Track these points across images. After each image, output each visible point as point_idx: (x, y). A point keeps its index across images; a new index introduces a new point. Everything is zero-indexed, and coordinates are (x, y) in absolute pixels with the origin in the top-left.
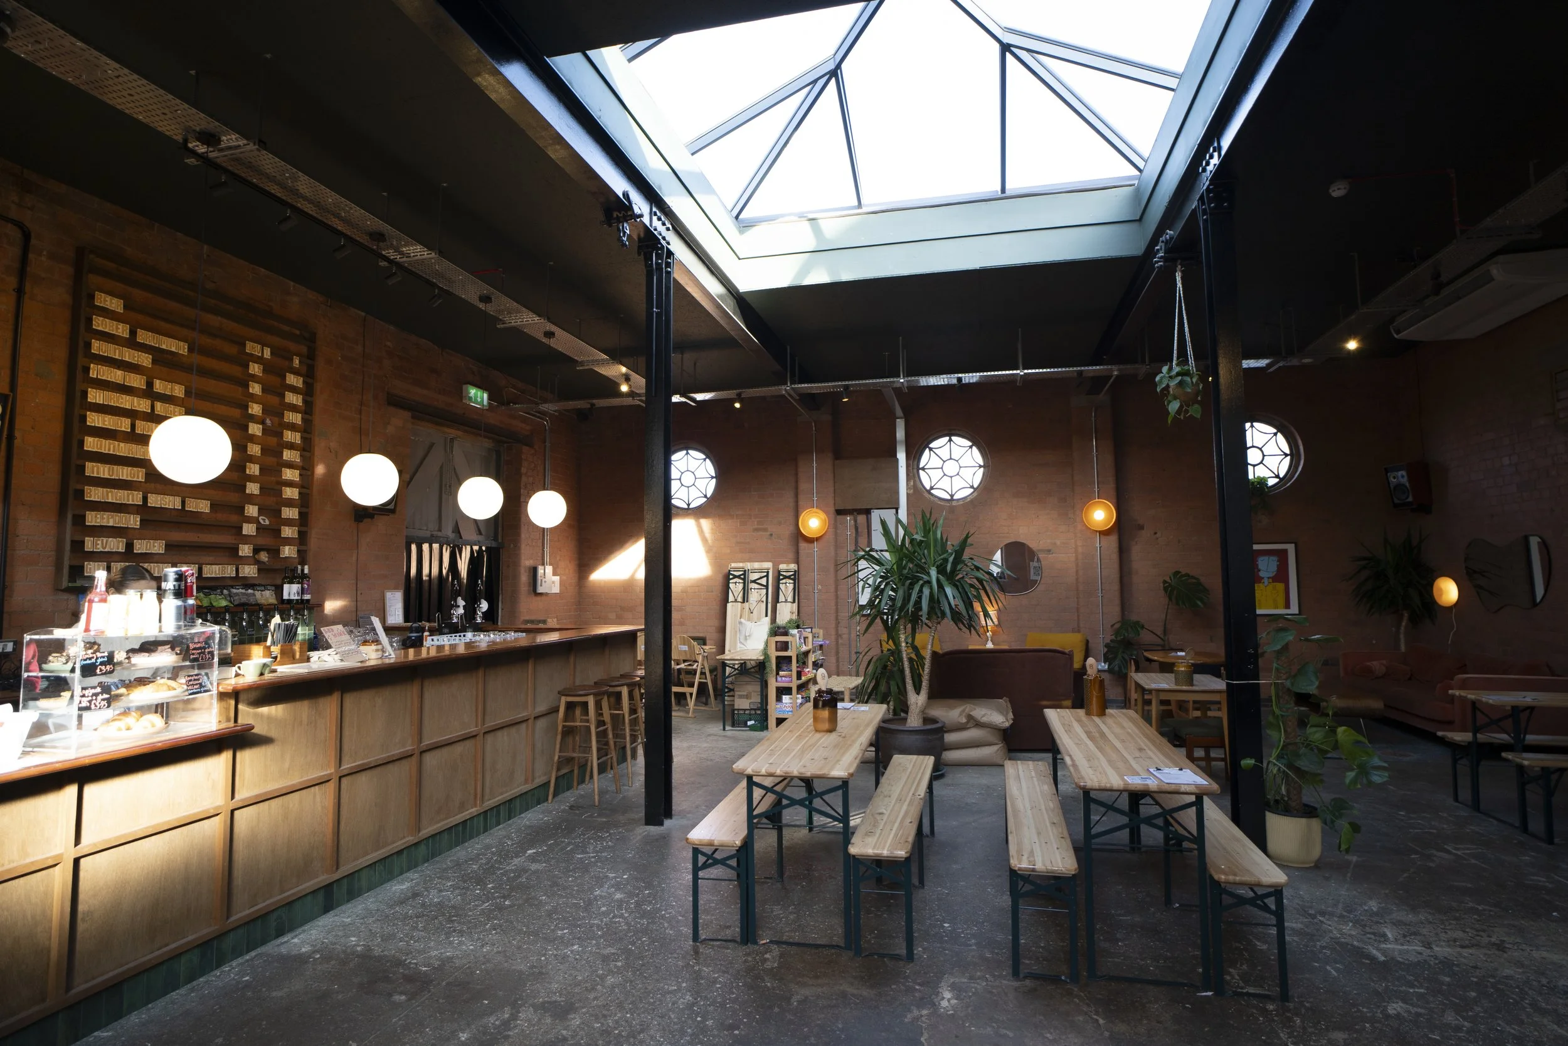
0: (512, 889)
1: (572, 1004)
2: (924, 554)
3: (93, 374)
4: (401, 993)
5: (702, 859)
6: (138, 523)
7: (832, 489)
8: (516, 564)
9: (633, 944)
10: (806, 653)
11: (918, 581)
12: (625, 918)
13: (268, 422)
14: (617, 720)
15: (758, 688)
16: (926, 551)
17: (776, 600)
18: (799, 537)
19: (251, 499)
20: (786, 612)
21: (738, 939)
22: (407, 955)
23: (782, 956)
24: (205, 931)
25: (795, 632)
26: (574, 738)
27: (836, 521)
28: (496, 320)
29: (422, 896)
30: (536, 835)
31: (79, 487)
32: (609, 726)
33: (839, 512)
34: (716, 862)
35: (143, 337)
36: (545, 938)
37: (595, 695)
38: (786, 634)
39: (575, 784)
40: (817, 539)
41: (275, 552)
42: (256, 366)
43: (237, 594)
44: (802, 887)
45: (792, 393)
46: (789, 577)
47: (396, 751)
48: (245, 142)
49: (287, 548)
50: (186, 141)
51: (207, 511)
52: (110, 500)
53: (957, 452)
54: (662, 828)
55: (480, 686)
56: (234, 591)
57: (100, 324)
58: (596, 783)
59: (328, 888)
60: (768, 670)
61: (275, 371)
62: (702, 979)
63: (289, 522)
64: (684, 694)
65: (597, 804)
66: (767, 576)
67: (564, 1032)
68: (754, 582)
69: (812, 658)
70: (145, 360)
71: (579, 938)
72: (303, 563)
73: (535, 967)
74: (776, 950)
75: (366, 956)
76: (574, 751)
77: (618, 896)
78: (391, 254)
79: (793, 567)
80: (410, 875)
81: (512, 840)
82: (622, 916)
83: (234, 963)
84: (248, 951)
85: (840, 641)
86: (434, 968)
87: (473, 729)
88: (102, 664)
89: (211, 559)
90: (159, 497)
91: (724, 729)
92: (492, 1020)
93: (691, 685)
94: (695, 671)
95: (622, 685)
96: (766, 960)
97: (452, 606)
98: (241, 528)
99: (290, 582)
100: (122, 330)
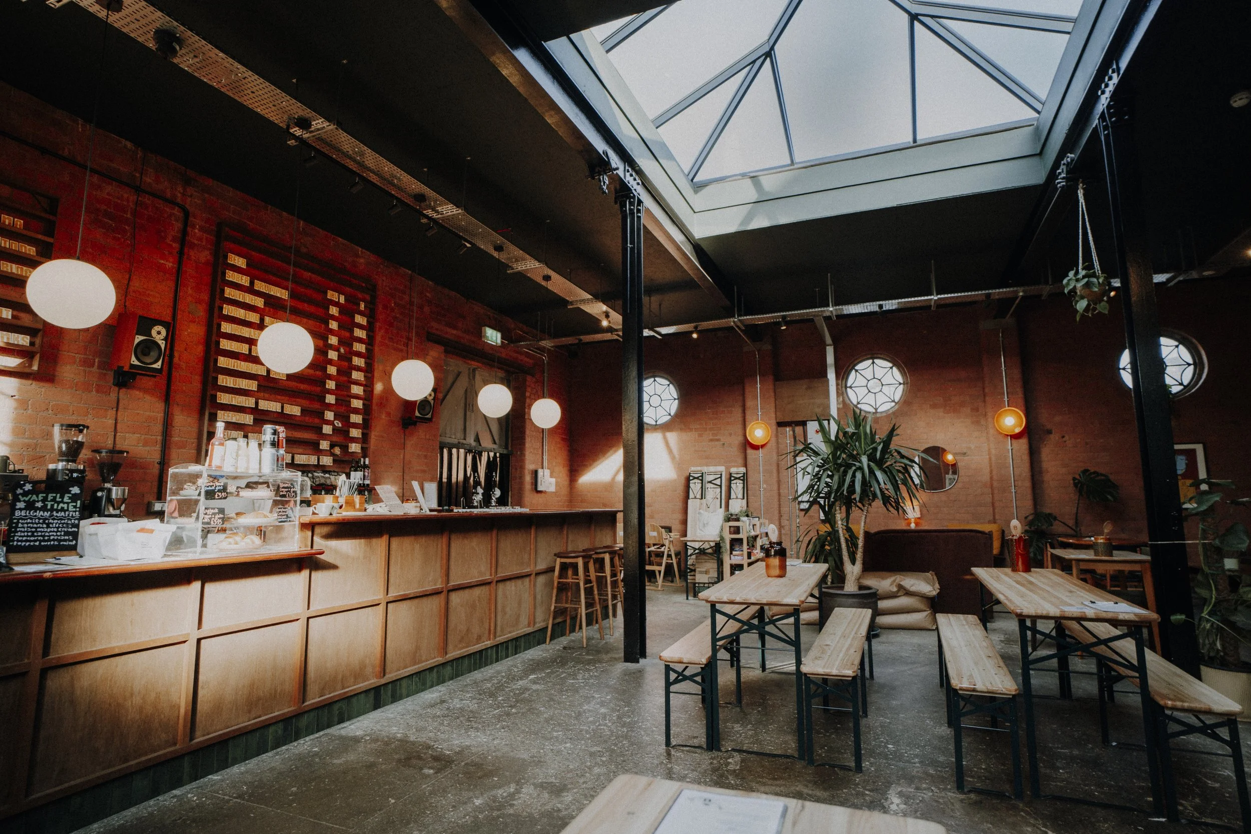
0: (517, 701)
1: (565, 785)
2: (855, 445)
3: (225, 312)
4: (430, 768)
5: (673, 676)
6: (252, 421)
7: (773, 405)
8: (522, 468)
9: (616, 745)
10: (755, 538)
11: (850, 468)
12: (609, 727)
13: (342, 350)
14: (601, 581)
15: (715, 566)
16: (857, 443)
17: (729, 497)
18: (747, 445)
19: (329, 407)
20: (737, 506)
21: (705, 746)
22: (435, 742)
23: (743, 761)
24: (287, 710)
25: (745, 519)
26: (567, 594)
27: (777, 430)
28: (507, 266)
29: (447, 703)
30: (536, 666)
31: (213, 392)
32: (594, 584)
33: (780, 424)
34: (686, 678)
35: (260, 286)
36: (543, 737)
37: (584, 557)
38: (738, 520)
39: (568, 632)
40: (763, 446)
41: (345, 448)
42: (334, 308)
44: (759, 711)
45: (739, 324)
46: (739, 478)
47: (429, 587)
48: (328, 124)
49: (354, 445)
50: (288, 127)
51: (299, 414)
52: (233, 403)
53: (879, 373)
54: (638, 665)
55: (494, 545)
57: (231, 276)
58: (585, 633)
59: (377, 690)
60: (723, 550)
61: (347, 312)
62: (675, 774)
63: (355, 426)
64: (654, 572)
65: (585, 646)
66: (721, 477)
67: (559, 805)
68: (710, 482)
69: (759, 542)
70: (259, 302)
71: (571, 739)
72: (364, 457)
73: (536, 757)
74: (737, 757)
75: (404, 741)
76: (566, 602)
77: (603, 710)
78: (429, 212)
79: (743, 470)
80: (439, 688)
81: (518, 668)
82: (605, 725)
83: (307, 739)
84: (318, 731)
85: (783, 532)
86: (456, 752)
87: (487, 577)
88: (219, 491)
89: (300, 451)
90: (267, 402)
91: (687, 599)
92: (500, 793)
93: (660, 564)
94: (663, 553)
95: (605, 552)
96: (729, 763)
97: (474, 493)
98: (321, 428)
99: (356, 470)
100: (245, 280)
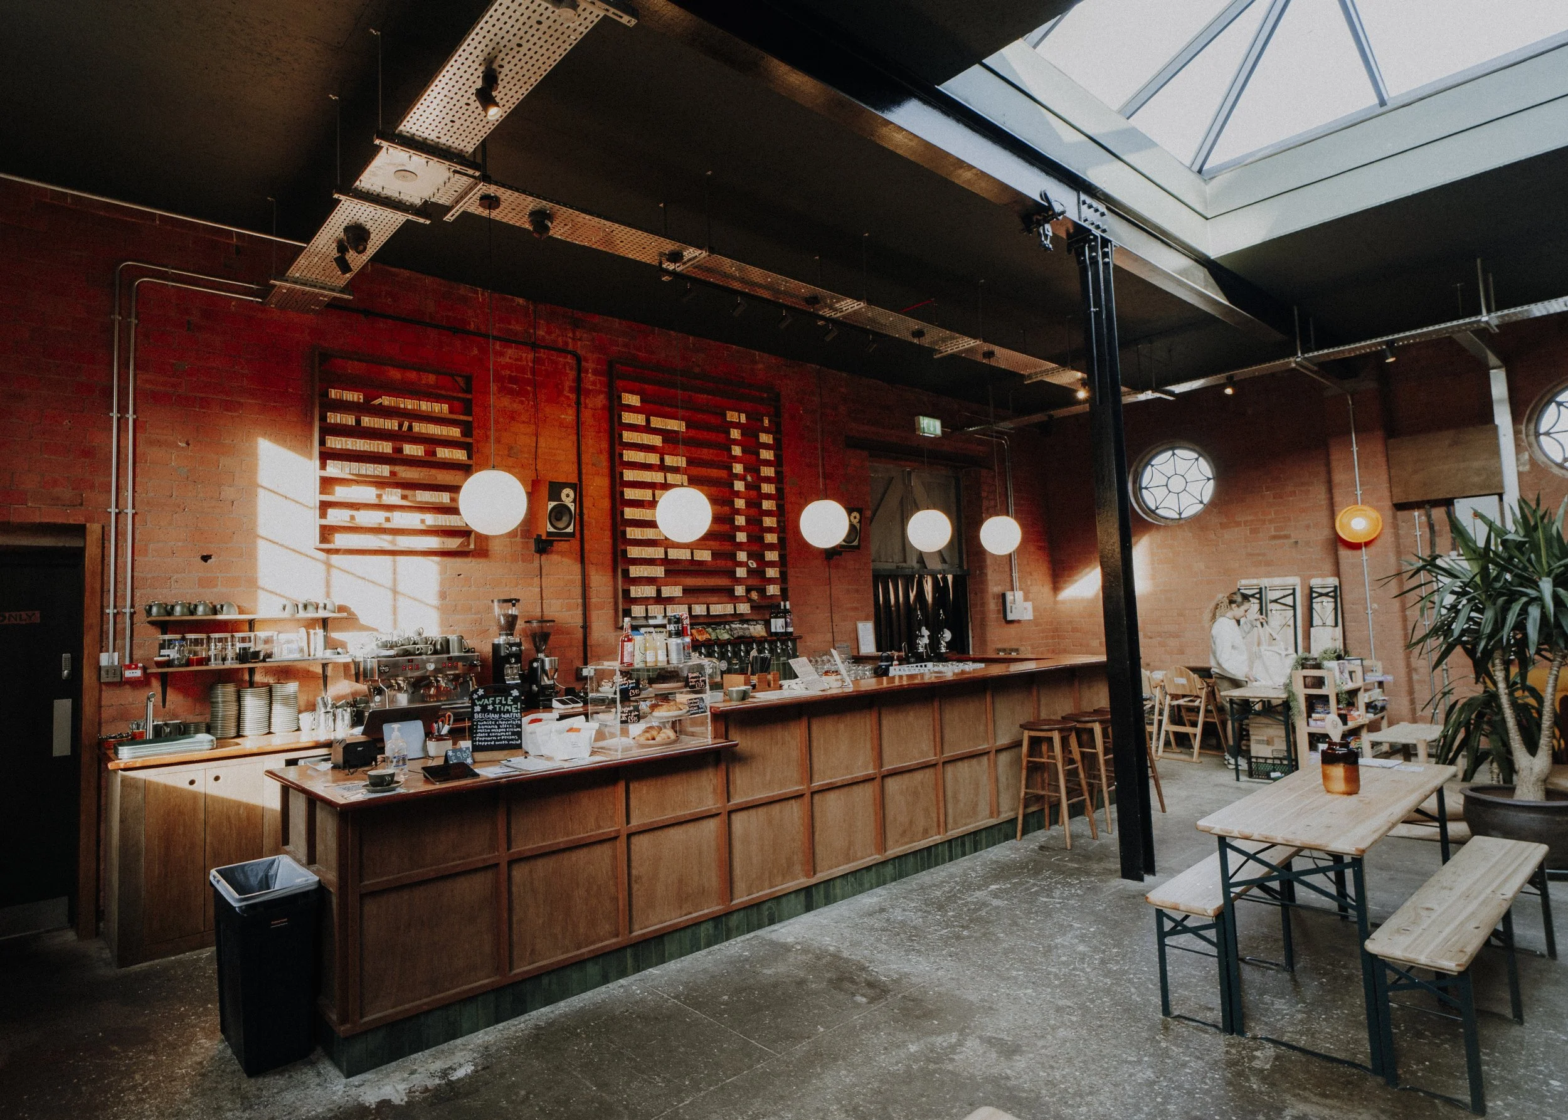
0: (971, 921)
1: (1018, 1045)
2: (1529, 560)
3: (625, 459)
4: (863, 995)
5: (1168, 925)
6: (663, 573)
7: (1385, 477)
8: (982, 590)
9: (1092, 1001)
10: (1353, 693)
11: (1516, 600)
12: (1086, 973)
13: (749, 478)
14: (1090, 760)
15: (1283, 733)
16: (1533, 556)
17: (1310, 623)
18: (1338, 543)
19: (740, 546)
20: (1325, 638)
21: (1221, 1025)
22: (870, 963)
23: (1277, 1058)
24: (717, 908)
25: (1334, 664)
26: (1042, 776)
27: (1395, 517)
28: (932, 351)
29: (888, 912)
30: (1002, 872)
31: (623, 547)
32: (1079, 764)
33: (1399, 507)
34: (1186, 930)
35: (656, 422)
36: (998, 975)
37: (1060, 730)
38: (1318, 666)
39: (1047, 824)
40: (1367, 544)
41: (762, 591)
42: (736, 431)
43: (736, 629)
45: (1305, 363)
46: (1327, 595)
47: (860, 774)
48: (700, 252)
49: (772, 587)
50: (661, 263)
52: (644, 557)
54: (1142, 884)
55: (937, 716)
56: (733, 626)
57: (628, 418)
58: (1067, 827)
59: (808, 890)
60: (1295, 711)
61: (750, 432)
62: (1170, 1058)
63: (771, 564)
64: (1186, 735)
65: (1069, 848)
66: (1294, 594)
67: (1009, 1072)
68: (1275, 601)
69: (1363, 699)
70: (657, 441)
71: (1033, 983)
72: (785, 600)
73: (986, 1001)
74: (1270, 1051)
75: (836, 956)
76: (1043, 789)
77: (1081, 948)
78: (827, 313)
79: (1333, 581)
80: (879, 890)
81: (976, 872)
82: (1083, 970)
83: (739, 939)
84: (748, 932)
85: (1415, 677)
86: (892, 980)
87: (931, 758)
88: (633, 688)
89: (715, 599)
90: (677, 551)
91: (1238, 779)
92: (939, 1040)
93: (1194, 724)
94: (1198, 708)
95: (1094, 721)
96: (1255, 1058)
97: (918, 636)
98: (735, 572)
99: (776, 617)
100: (639, 419)
